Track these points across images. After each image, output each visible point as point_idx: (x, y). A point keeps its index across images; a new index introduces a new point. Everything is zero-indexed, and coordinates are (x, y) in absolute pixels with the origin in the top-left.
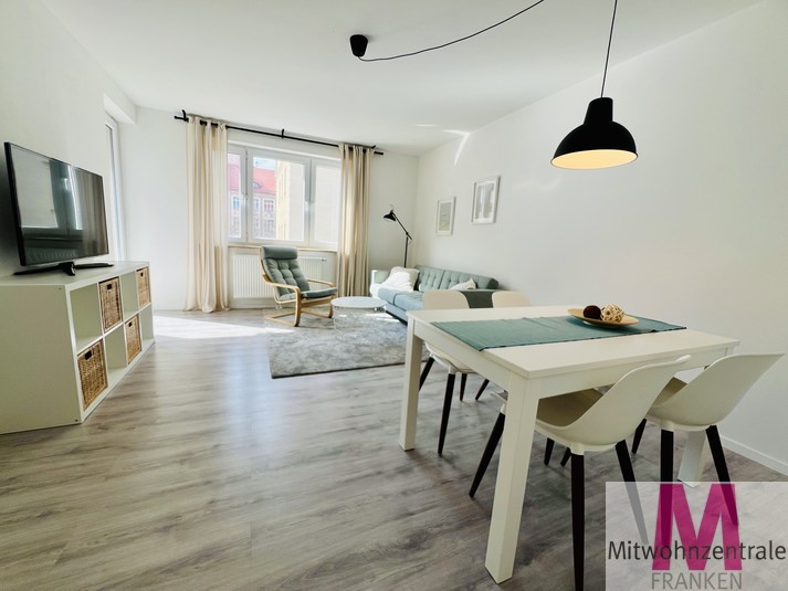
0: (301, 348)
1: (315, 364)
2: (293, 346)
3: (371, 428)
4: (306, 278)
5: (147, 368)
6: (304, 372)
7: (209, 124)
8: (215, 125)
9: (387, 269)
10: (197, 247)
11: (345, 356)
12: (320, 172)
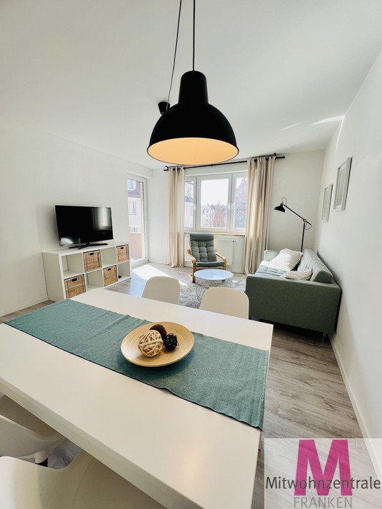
7: (176, 170)
8: (179, 169)
9: (276, 249)
12: (239, 182)
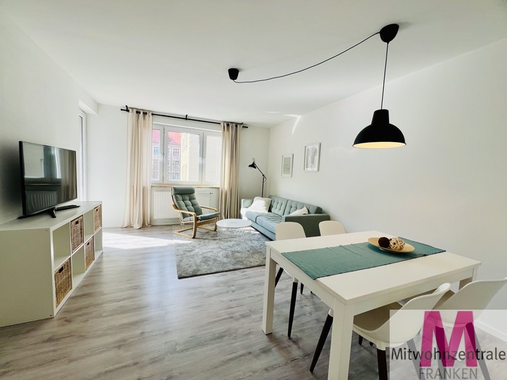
0: (197, 255)
1: (206, 267)
2: (192, 253)
3: (243, 316)
4: (200, 206)
5: (96, 273)
6: (199, 273)
7: (142, 113)
8: (145, 114)
9: (251, 198)
10: (132, 187)
11: (225, 260)
12: (209, 139)
